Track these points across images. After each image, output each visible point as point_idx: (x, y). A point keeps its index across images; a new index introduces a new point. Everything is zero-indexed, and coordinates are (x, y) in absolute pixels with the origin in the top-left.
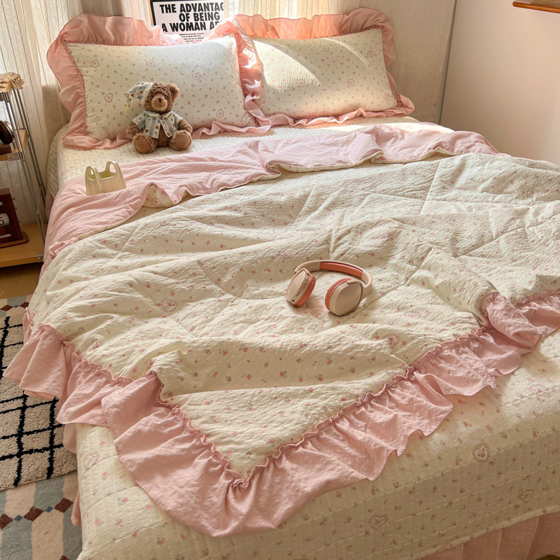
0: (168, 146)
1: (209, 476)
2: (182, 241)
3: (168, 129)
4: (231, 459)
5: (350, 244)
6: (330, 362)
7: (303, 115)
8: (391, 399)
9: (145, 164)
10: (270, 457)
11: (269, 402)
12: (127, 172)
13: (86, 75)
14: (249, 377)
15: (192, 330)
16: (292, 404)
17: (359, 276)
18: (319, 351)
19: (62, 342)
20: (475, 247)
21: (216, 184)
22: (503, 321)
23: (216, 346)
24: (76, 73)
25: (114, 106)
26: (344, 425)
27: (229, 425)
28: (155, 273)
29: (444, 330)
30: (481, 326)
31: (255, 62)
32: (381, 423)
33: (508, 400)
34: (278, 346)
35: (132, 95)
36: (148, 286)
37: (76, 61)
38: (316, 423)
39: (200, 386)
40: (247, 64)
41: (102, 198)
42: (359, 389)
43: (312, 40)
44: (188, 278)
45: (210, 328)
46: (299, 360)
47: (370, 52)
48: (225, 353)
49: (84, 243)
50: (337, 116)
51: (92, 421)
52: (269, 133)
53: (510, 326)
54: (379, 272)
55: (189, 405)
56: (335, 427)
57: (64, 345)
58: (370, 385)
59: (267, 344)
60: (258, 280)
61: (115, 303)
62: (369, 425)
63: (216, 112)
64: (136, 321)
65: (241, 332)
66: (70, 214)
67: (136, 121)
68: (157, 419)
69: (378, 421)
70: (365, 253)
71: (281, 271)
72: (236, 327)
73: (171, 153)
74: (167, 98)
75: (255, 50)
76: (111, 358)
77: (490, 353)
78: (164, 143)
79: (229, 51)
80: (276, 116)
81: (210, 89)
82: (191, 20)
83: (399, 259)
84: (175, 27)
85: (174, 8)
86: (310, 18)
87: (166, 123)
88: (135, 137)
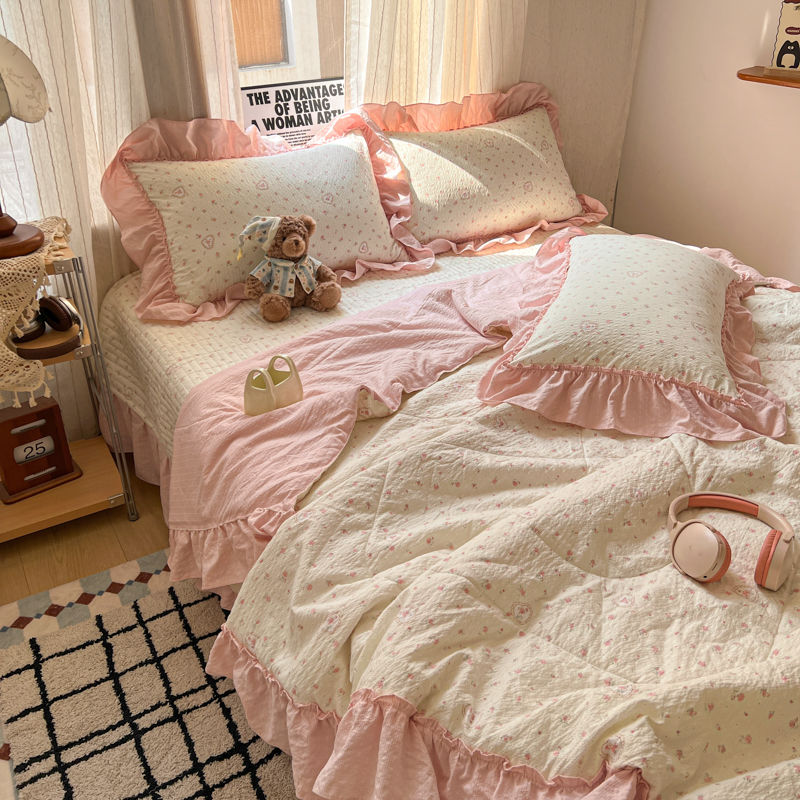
2: (458, 484)
3: (306, 282)
7: (467, 236)
13: (166, 210)
14: (749, 739)
15: (584, 654)
17: (752, 513)
21: (429, 369)
23: (700, 699)
24: (147, 207)
25: (218, 254)
28: (488, 561)
35: (249, 238)
36: (488, 587)
37: (147, 189)
40: (385, 172)
44: (531, 559)
47: (544, 142)
48: (711, 707)
50: (510, 233)
52: (436, 267)
57: (417, 723)
60: (620, 543)
61: (460, 629)
63: (358, 246)
67: (258, 273)
70: (741, 473)
71: (643, 521)
74: (304, 237)
75: (396, 152)
79: (361, 157)
80: (434, 242)
81: (348, 215)
82: (292, 112)
83: (791, 478)
84: (269, 124)
85: (266, 98)
86: (459, 101)
87: (303, 273)
88: (263, 300)
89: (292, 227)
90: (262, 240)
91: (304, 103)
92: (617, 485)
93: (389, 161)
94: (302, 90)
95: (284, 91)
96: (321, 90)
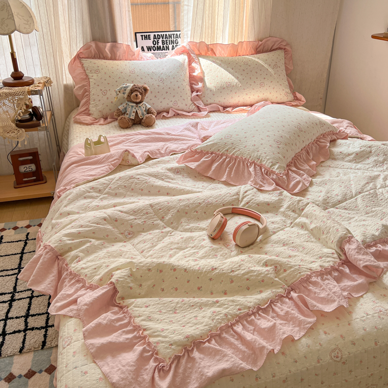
0: (140, 124)
1: (142, 359)
2: (142, 190)
3: (141, 113)
4: (159, 348)
5: (253, 196)
6: (232, 282)
7: (230, 105)
8: (273, 310)
9: (124, 136)
10: (185, 348)
11: (188, 308)
12: (112, 141)
13: (91, 79)
14: (176, 289)
15: (142, 252)
16: (204, 311)
17: (258, 219)
18: (225, 273)
19: (57, 257)
20: (340, 202)
21: (168, 151)
22: (356, 256)
23: (155, 266)
24: (85, 77)
25: (108, 98)
26: (239, 328)
27: (160, 323)
28: (122, 212)
29: (314, 262)
30: (340, 259)
31: (200, 71)
32: (264, 329)
33: (357, 317)
34: (197, 269)
35: (119, 92)
36: (116, 221)
37: (86, 69)
38: (219, 326)
39: (143, 293)
40: (194, 72)
41: (94, 158)
42: (251, 302)
43: (237, 57)
44: (142, 216)
45: (154, 252)
46: (211, 279)
47: (275, 65)
48: (161, 271)
49: (80, 189)
51: (70, 314)
52: (207, 116)
53: (360, 260)
54: (272, 217)
55: (134, 307)
56: (233, 329)
57: (58, 259)
58: (259, 300)
59: (189, 266)
60: (189, 219)
61: (94, 231)
62: (256, 329)
63: (173, 102)
64: (106, 244)
65: (174, 256)
66: (73, 168)
67: (121, 107)
68: (112, 315)
69: (263, 327)
70: (264, 203)
71: (205, 213)
72: (171, 252)
73: (141, 129)
74: (141, 94)
75: (200, 64)
76: (87, 270)
77: (346, 280)
78: (138, 122)
79: (183, 64)
80: (211, 105)
81: (169, 88)
82: (160, 44)
83: (286, 209)
84: (149, 49)
85: (149, 37)
86: (236, 43)
87: (139, 109)
88: (119, 118)
89: (136, 89)
90: (124, 93)
91: (166, 40)
92: (200, 197)
93: (196, 68)
94: (166, 35)
95: (158, 35)
96: (175, 36)
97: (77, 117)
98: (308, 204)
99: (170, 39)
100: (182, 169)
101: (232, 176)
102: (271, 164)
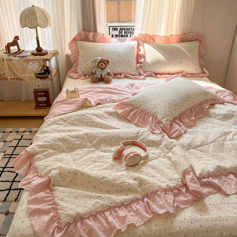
2: (88, 123)
3: (104, 75)
4: (61, 217)
5: (147, 135)
6: (112, 186)
7: (159, 73)
8: (131, 207)
9: (91, 88)
10: (74, 220)
11: (84, 197)
13: (80, 52)
14: (83, 185)
15: (74, 161)
16: (91, 200)
18: (109, 181)
19: (30, 156)
20: (199, 146)
21: (111, 100)
23: (73, 171)
26: (107, 213)
27: (66, 203)
28: (69, 136)
29: (165, 182)
30: (183, 183)
31: (143, 51)
32: (121, 216)
33: (179, 219)
34: (95, 176)
35: (93, 62)
36: (65, 141)
37: (78, 47)
38: (97, 210)
39: (65, 185)
40: (140, 52)
41: (69, 100)
42: (119, 200)
44: (80, 139)
45: (80, 161)
46: (101, 183)
47: (191, 50)
48: (76, 174)
49: (55, 119)
51: (27, 189)
52: (144, 79)
54: (154, 150)
55: (57, 191)
56: (104, 213)
57: (31, 158)
58: (124, 199)
59: (91, 174)
60: (106, 144)
61: (52, 145)
62: (117, 216)
63: (124, 69)
64: (57, 153)
65: (90, 165)
66: (57, 105)
67: (93, 71)
68: (45, 194)
69: (120, 215)
70: (151, 141)
71: (116, 142)
72: (89, 163)
75: (144, 47)
76: (41, 167)
77: (182, 196)
80: (148, 72)
81: (123, 61)
82: (123, 33)
83: (163, 146)
84: (116, 36)
85: (117, 29)
86: (168, 36)
87: (103, 73)
88: (91, 77)
89: (102, 61)
90: (96, 63)
91: (127, 31)
92: (115, 132)
93: (142, 49)
94: (127, 28)
95: (122, 28)
96: (132, 29)
97: (70, 74)
98: (176, 145)
99: (129, 31)
100: (113, 113)
101: (140, 121)
102: (162, 117)
